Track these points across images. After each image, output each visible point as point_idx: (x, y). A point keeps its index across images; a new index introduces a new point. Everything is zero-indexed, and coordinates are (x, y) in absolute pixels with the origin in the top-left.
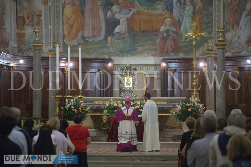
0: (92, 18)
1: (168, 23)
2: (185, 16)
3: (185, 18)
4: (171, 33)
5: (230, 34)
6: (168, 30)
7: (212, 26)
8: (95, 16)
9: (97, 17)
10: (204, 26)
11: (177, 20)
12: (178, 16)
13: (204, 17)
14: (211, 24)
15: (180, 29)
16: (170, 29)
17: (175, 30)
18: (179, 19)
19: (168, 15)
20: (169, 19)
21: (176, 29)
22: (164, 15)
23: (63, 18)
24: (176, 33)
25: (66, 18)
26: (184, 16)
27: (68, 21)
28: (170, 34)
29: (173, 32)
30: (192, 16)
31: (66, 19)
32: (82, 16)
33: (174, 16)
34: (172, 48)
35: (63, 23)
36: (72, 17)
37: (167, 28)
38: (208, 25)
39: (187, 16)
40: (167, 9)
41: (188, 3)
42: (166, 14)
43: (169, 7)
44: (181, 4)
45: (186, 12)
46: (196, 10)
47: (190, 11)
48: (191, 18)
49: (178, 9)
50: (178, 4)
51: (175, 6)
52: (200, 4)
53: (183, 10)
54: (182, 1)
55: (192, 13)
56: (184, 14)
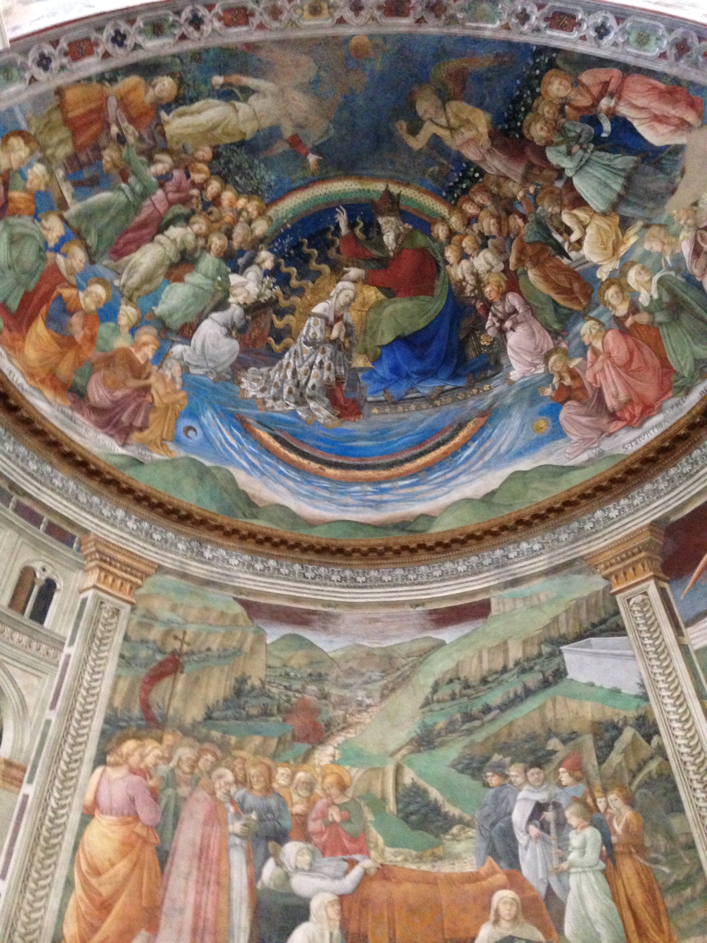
0: (197, 882)
1: (505, 910)
2: (573, 870)
3: (573, 881)
6: (511, 938)
8: (213, 877)
9: (218, 883)
11: (543, 891)
12: (540, 876)
16: (517, 932)
17: (539, 936)
18: (549, 889)
19: (500, 878)
20: (509, 894)
21: (544, 933)
22: (484, 879)
23: (72, 861)
25: (88, 864)
26: (567, 872)
27: (94, 881)
30: (602, 865)
31: (84, 867)
32: (158, 869)
33: (524, 880)
35: (69, 883)
36: (113, 865)
37: (506, 928)
39: (580, 870)
40: (492, 852)
41: (573, 821)
42: (494, 872)
43: (500, 846)
44: (544, 827)
45: (573, 856)
46: (614, 839)
47: (589, 849)
48: (601, 877)
49: (539, 850)
50: (534, 830)
51: (522, 839)
52: (627, 813)
53: (559, 848)
54: (549, 815)
55: (601, 857)
56: (565, 865)
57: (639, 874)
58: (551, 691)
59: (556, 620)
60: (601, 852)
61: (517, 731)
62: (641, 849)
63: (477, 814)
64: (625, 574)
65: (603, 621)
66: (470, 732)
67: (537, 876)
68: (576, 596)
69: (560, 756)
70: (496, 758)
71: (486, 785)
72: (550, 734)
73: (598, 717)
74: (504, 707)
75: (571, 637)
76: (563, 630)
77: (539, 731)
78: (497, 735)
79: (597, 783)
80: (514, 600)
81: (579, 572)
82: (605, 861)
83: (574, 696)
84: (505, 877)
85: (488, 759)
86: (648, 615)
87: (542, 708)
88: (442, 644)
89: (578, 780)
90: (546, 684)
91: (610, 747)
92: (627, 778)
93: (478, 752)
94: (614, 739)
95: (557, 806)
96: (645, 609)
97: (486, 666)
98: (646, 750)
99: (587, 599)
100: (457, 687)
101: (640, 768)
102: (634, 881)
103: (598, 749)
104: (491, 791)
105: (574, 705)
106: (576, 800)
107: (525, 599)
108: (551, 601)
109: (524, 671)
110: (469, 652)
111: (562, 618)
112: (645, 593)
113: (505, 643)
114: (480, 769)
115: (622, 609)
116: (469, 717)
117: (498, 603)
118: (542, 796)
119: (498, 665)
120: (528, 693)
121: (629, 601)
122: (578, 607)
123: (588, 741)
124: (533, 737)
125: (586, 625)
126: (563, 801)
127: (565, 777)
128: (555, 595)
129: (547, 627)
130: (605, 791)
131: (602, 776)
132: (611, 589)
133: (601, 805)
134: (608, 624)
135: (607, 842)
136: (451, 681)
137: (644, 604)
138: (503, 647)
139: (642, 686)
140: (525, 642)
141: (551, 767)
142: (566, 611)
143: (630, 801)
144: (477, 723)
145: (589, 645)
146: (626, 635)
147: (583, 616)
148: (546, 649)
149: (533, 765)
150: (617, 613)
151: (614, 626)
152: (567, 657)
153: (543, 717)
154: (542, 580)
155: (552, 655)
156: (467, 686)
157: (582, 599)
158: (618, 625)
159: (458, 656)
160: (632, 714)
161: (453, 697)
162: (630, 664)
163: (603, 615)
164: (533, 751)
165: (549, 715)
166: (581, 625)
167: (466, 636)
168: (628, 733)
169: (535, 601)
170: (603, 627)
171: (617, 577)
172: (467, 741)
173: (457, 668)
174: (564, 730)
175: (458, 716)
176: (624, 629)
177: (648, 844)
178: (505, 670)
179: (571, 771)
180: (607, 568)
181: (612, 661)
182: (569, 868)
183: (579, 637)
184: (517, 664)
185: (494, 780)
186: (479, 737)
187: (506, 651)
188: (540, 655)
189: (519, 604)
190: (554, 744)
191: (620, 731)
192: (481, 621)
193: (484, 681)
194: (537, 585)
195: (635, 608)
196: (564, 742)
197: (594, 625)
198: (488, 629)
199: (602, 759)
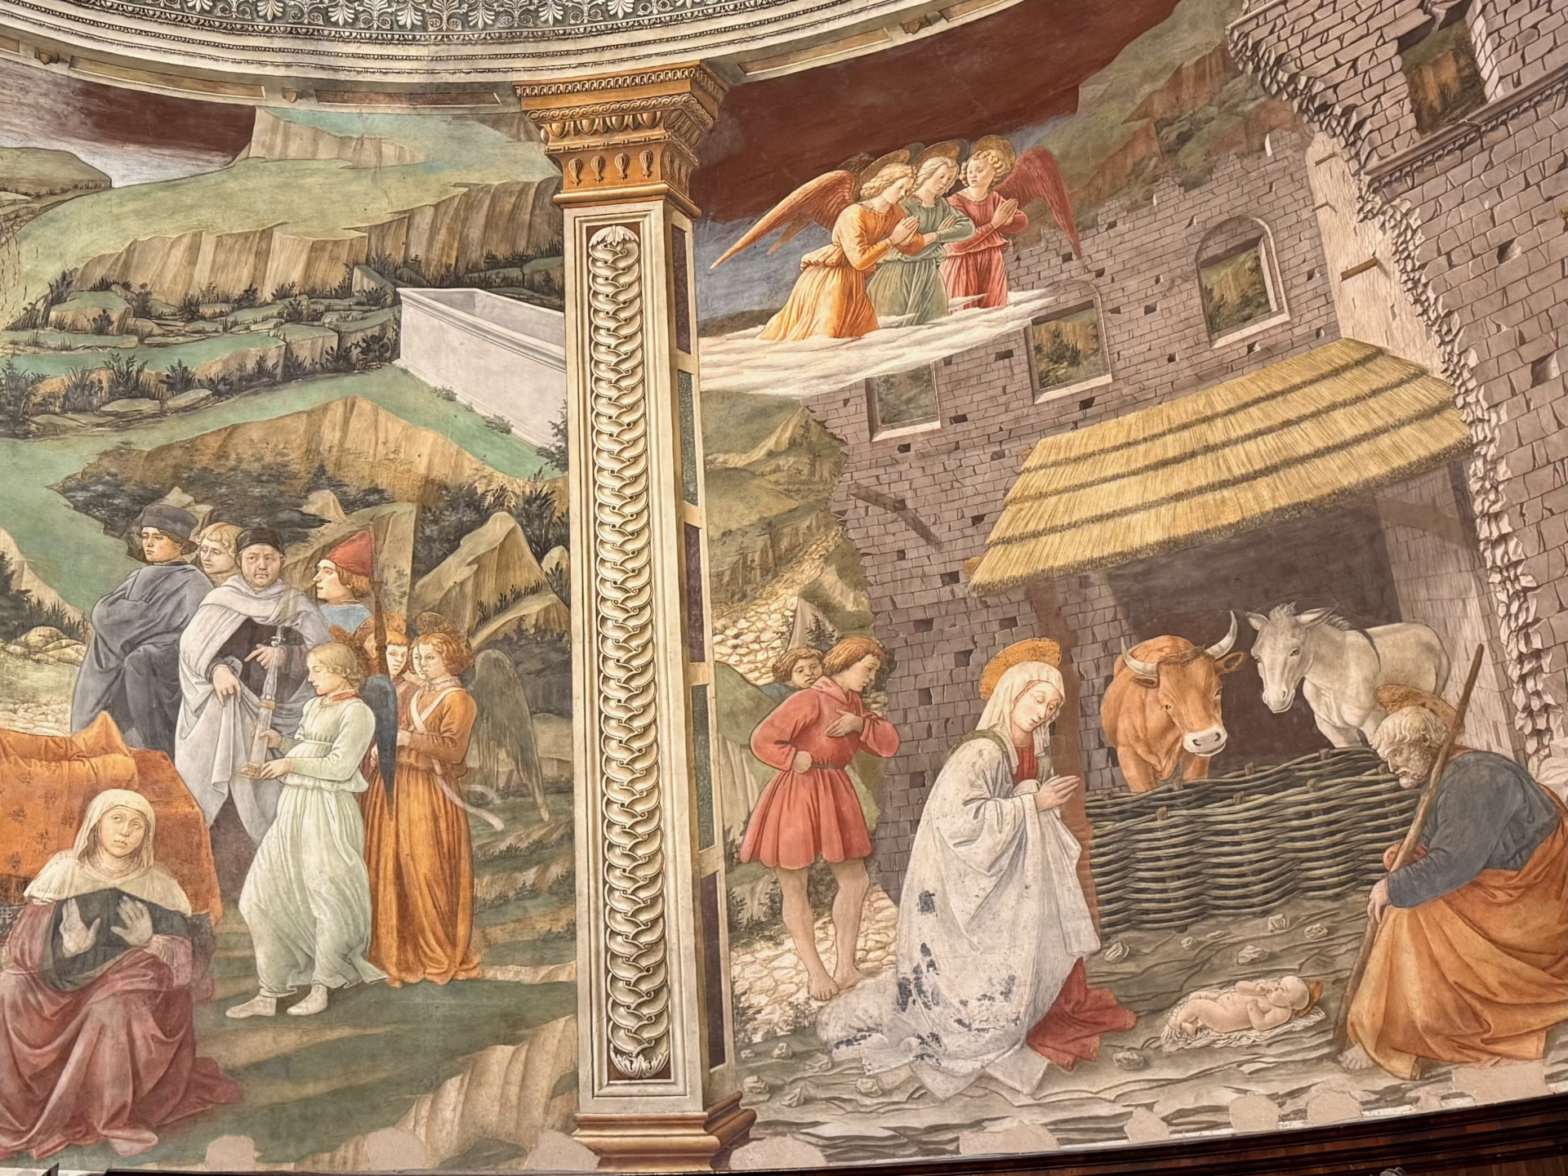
1: (111, 833)
3: (287, 802)
4: (138, 930)
5: (789, 960)
6: (117, 895)
7: (565, 889)
10: (487, 887)
11: (213, 809)
12: (215, 779)
13: (481, 802)
14: (556, 870)
15: (231, 899)
16: (130, 883)
17: (180, 902)
18: (229, 806)
19: (122, 762)
20: (133, 801)
21: (194, 897)
22: (81, 757)
24: (194, 931)
26: (280, 782)
28: (131, 939)
29: (160, 918)
30: (362, 784)
33: (176, 777)
34: (136, 1074)
37: (106, 873)
38: (530, 876)
39: (309, 783)
40: (114, 703)
41: (322, 679)
42: (108, 749)
43: (135, 694)
44: (251, 676)
45: (302, 752)
46: (403, 737)
47: (341, 745)
48: (352, 809)
49: (226, 721)
50: (225, 678)
51: (192, 690)
52: (448, 691)
53: (273, 727)
54: (270, 655)
55: (364, 766)
56: (277, 766)
57: (436, 819)
58: (349, 382)
59: (406, 218)
60: (367, 757)
61: (242, 449)
62: (456, 771)
63: (99, 610)
64: (602, 164)
65: (519, 260)
66: (124, 422)
67: (207, 774)
68: (474, 178)
69: (327, 534)
70: (176, 498)
71: (137, 554)
72: (320, 478)
73: (441, 472)
74: (226, 387)
75: (431, 272)
76: (417, 251)
77: (296, 462)
78: (191, 447)
79: (398, 615)
80: (317, 134)
81: (496, 122)
82: (370, 779)
83: (399, 411)
84: (131, 762)
85: (159, 495)
86: (623, 280)
87: (315, 415)
88: (99, 185)
89: (358, 595)
90: (340, 363)
91: (452, 544)
92: (468, 616)
93: (137, 474)
94: (463, 530)
95: (292, 638)
96: (622, 264)
97: (202, 275)
98: (527, 570)
99: (497, 195)
100: (118, 306)
101: (503, 606)
102: (422, 830)
103: (422, 541)
104: (146, 571)
105: (393, 428)
106: (339, 635)
107: (343, 141)
108: (407, 170)
109: (294, 317)
110: (169, 228)
111: (424, 221)
112: (634, 227)
113: (267, 234)
114: (130, 515)
115: (569, 246)
116: (129, 385)
117: (274, 129)
118: (264, 611)
119: (236, 281)
120: (292, 371)
121: (591, 231)
122: (469, 203)
123: (404, 516)
124: (277, 474)
125: (475, 255)
126: (309, 631)
127: (328, 583)
128: (421, 158)
129: (382, 230)
130: (411, 634)
131: (413, 600)
132: (558, 190)
133: (394, 663)
134: (527, 269)
135: (384, 737)
136: (104, 286)
137: (621, 250)
138: (261, 242)
139: (563, 432)
140: (317, 249)
141: (299, 553)
142: (437, 206)
143: (460, 669)
144: (147, 406)
145: (468, 305)
146: (562, 309)
147: (475, 233)
148: (363, 282)
149: (258, 537)
150: (557, 251)
151: (538, 278)
152: (408, 314)
153: (313, 435)
154: (399, 108)
155: (375, 300)
156: (143, 309)
157: (486, 189)
158: (548, 279)
159: (136, 230)
160: (519, 486)
161: (102, 326)
162: (550, 377)
163: (521, 245)
164: (269, 506)
165: (330, 436)
166: (463, 250)
167: (170, 184)
168: (499, 526)
169: (368, 156)
170: (514, 273)
171: (580, 167)
172: (114, 440)
173: (128, 259)
174: (355, 481)
175: (104, 376)
176: (561, 293)
177: (473, 763)
178: (248, 299)
179: (346, 573)
180: (563, 134)
181: (508, 356)
182: (284, 775)
183: (451, 278)
184: (282, 294)
185: (159, 547)
186: (145, 440)
187: (263, 255)
188: (345, 291)
189: (326, 151)
190: (323, 502)
191: (483, 517)
192: (218, 159)
193: (190, 310)
194: (383, 116)
195: (600, 253)
196: (348, 505)
197: (492, 262)
198: (232, 186)
199: (423, 565)
